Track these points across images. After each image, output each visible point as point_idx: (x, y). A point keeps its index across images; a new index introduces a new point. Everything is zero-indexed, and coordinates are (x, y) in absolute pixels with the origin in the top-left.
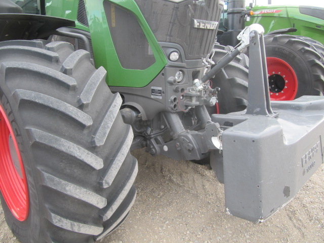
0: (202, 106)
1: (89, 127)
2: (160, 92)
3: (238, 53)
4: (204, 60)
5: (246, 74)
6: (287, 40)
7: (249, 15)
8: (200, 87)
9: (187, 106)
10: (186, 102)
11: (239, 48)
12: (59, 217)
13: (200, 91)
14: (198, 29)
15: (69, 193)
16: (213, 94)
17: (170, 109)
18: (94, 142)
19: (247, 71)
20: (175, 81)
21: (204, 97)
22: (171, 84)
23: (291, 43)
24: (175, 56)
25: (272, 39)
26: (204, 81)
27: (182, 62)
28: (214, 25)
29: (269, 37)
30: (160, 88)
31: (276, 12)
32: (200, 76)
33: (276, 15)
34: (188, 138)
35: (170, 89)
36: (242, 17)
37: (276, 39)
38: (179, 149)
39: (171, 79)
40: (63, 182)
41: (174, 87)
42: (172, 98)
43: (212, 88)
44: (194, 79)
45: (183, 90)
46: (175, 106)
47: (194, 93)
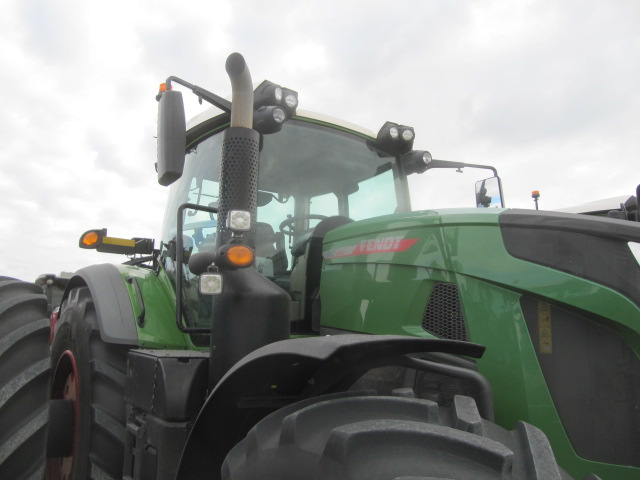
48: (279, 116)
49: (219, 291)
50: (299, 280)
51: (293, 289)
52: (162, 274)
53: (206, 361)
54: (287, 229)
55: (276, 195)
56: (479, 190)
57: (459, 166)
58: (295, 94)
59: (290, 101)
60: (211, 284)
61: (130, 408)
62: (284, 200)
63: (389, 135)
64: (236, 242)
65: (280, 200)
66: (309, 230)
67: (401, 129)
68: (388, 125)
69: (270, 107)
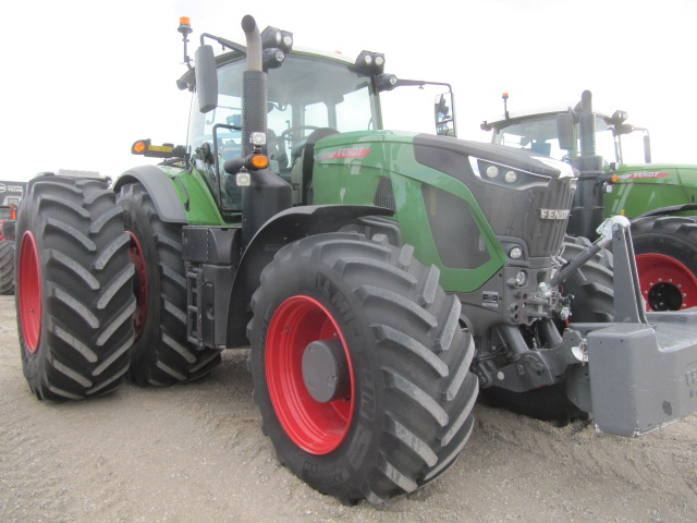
0: (549, 320)
1: (435, 328)
2: (495, 298)
3: (599, 249)
4: (553, 258)
5: (610, 279)
6: (678, 226)
7: (610, 182)
8: (548, 293)
9: (530, 318)
10: (530, 311)
11: (600, 244)
12: (402, 427)
13: (548, 298)
14: (546, 220)
15: (416, 398)
16: (564, 304)
17: (509, 320)
18: (439, 345)
19: (611, 273)
20: (516, 284)
21: (553, 307)
22: (512, 287)
23: (685, 230)
24: (516, 253)
25: (652, 224)
26: (553, 285)
27: (525, 260)
28: (564, 214)
29: (648, 220)
30: (496, 294)
31: (660, 175)
32: (547, 278)
33: (660, 181)
34: (537, 356)
35: (509, 293)
36: (597, 185)
37: (658, 225)
38: (523, 373)
39: (511, 281)
40: (412, 385)
41: (515, 292)
42: (513, 306)
43: (563, 295)
44: (539, 282)
45: (525, 296)
46: (516, 316)
47: (540, 300)
48: (280, 56)
49: (248, 184)
50: (297, 174)
51: (293, 182)
52: (194, 172)
53: (239, 229)
54: (287, 136)
55: (276, 104)
56: (438, 102)
57: (421, 84)
58: (291, 35)
59: (287, 41)
60: (243, 180)
61: (187, 264)
62: (283, 107)
63: (364, 62)
64: (257, 153)
65: (280, 108)
66: (304, 138)
67: (374, 56)
68: (364, 53)
69: (274, 50)
